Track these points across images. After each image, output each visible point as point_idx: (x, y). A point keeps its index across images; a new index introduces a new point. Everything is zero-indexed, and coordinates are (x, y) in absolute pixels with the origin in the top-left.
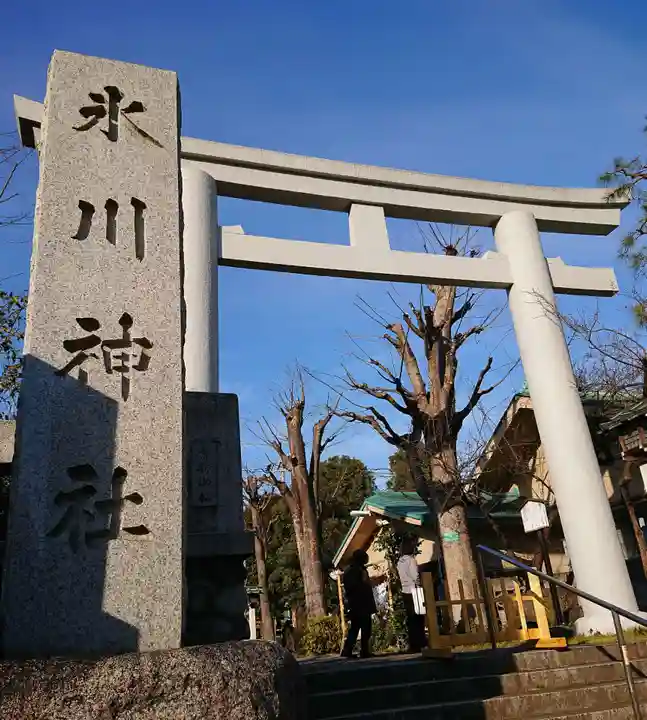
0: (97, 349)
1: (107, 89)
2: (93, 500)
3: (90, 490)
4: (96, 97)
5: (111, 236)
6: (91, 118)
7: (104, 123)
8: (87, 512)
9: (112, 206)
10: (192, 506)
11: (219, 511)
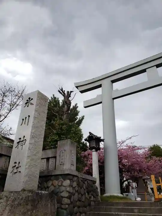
0: (20, 143)
1: (29, 98)
3: (16, 166)
4: (27, 100)
6: (26, 105)
10: (60, 164)
11: (65, 165)
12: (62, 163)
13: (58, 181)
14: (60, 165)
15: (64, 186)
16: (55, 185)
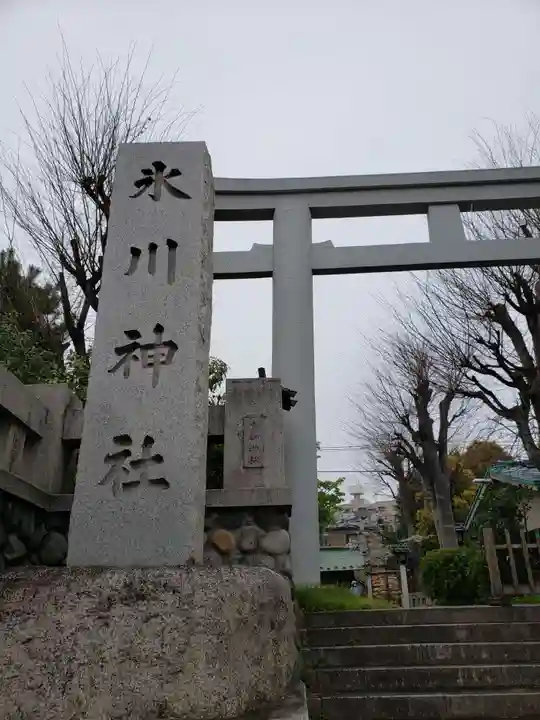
0: (137, 352)
1: (154, 164)
2: (128, 460)
3: (127, 453)
4: (147, 172)
5: (152, 270)
6: (142, 188)
7: (150, 190)
8: (125, 469)
9: (153, 247)
10: (244, 467)
11: (265, 471)
12: (254, 465)
13: (239, 531)
14: (243, 471)
15: (270, 554)
16: (223, 547)
